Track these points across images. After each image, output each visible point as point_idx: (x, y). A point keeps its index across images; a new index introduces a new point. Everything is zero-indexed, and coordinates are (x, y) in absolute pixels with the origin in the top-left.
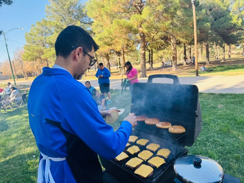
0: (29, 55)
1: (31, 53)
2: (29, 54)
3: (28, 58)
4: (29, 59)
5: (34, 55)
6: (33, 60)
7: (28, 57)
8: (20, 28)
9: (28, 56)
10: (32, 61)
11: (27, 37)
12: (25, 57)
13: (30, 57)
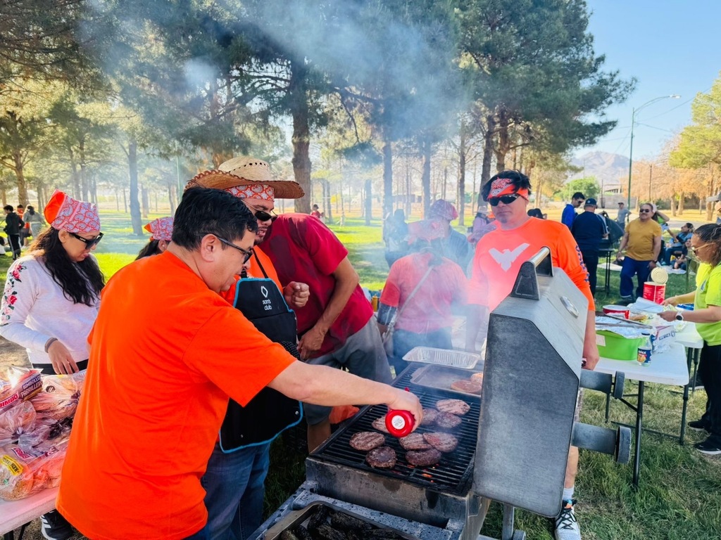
0: (687, 153)
1: (693, 149)
2: (690, 152)
3: (684, 161)
4: (685, 164)
5: (701, 154)
6: (695, 165)
7: (685, 159)
8: (671, 96)
9: (685, 156)
10: (692, 169)
11: (697, 105)
12: (676, 158)
13: (691, 159)
